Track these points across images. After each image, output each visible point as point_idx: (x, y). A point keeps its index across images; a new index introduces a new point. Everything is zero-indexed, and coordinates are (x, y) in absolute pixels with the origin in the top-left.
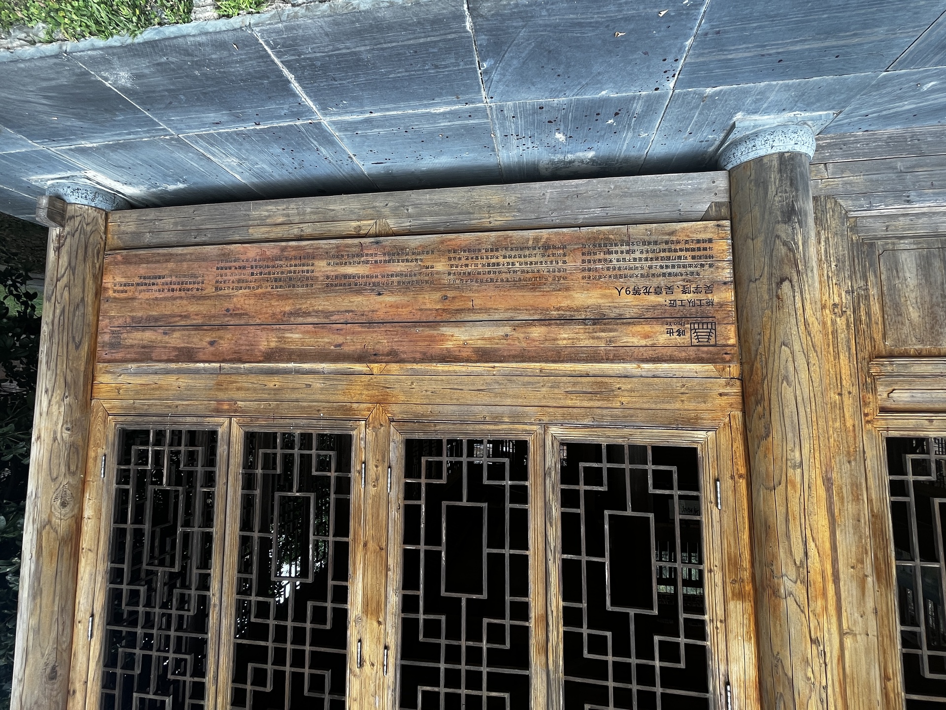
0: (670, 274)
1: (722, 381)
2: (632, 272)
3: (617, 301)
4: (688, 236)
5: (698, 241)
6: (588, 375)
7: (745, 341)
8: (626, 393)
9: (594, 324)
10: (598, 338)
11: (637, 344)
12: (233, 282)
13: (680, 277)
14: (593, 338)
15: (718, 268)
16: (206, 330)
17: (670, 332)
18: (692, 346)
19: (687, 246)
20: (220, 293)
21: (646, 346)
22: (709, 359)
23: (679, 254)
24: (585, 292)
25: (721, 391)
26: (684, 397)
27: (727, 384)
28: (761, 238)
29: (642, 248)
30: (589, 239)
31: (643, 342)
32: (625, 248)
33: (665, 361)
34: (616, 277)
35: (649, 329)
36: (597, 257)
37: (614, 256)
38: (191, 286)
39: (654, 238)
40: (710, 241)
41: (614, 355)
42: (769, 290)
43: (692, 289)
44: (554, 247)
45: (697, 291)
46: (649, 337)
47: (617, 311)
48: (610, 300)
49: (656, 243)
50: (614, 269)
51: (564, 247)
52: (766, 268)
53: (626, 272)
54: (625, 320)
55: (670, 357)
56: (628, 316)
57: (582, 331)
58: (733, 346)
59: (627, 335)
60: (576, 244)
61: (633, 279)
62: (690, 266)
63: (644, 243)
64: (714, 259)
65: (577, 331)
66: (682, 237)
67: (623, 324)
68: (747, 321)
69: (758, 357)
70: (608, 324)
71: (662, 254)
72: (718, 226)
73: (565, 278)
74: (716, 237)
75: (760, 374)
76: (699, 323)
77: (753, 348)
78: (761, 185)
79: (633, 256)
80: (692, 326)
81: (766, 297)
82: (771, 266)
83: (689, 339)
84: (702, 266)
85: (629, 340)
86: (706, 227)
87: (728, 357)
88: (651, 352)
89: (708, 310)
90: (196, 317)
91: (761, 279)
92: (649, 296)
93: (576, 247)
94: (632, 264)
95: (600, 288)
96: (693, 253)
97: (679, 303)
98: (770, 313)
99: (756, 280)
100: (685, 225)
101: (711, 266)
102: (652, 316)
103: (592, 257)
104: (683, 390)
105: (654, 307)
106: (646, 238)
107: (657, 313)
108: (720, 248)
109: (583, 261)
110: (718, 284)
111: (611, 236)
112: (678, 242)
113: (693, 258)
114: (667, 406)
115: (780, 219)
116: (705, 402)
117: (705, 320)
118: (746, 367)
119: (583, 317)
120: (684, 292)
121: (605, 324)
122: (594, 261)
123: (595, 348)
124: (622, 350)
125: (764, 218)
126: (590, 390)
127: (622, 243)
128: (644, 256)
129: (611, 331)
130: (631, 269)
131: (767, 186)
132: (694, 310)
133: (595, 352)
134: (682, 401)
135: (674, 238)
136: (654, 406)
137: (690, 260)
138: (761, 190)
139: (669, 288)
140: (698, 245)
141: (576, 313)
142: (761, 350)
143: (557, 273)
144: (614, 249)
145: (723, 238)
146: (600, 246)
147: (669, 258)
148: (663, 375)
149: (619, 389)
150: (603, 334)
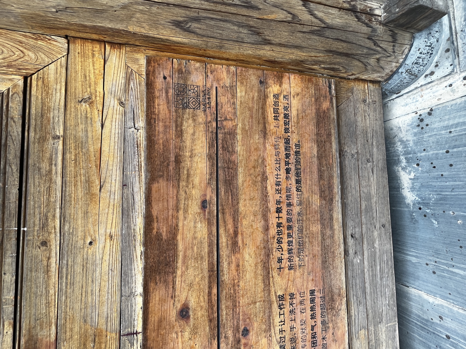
12: (292, 328)
16: (210, 293)
20: (275, 306)
38: (285, 246)
90: (233, 266)
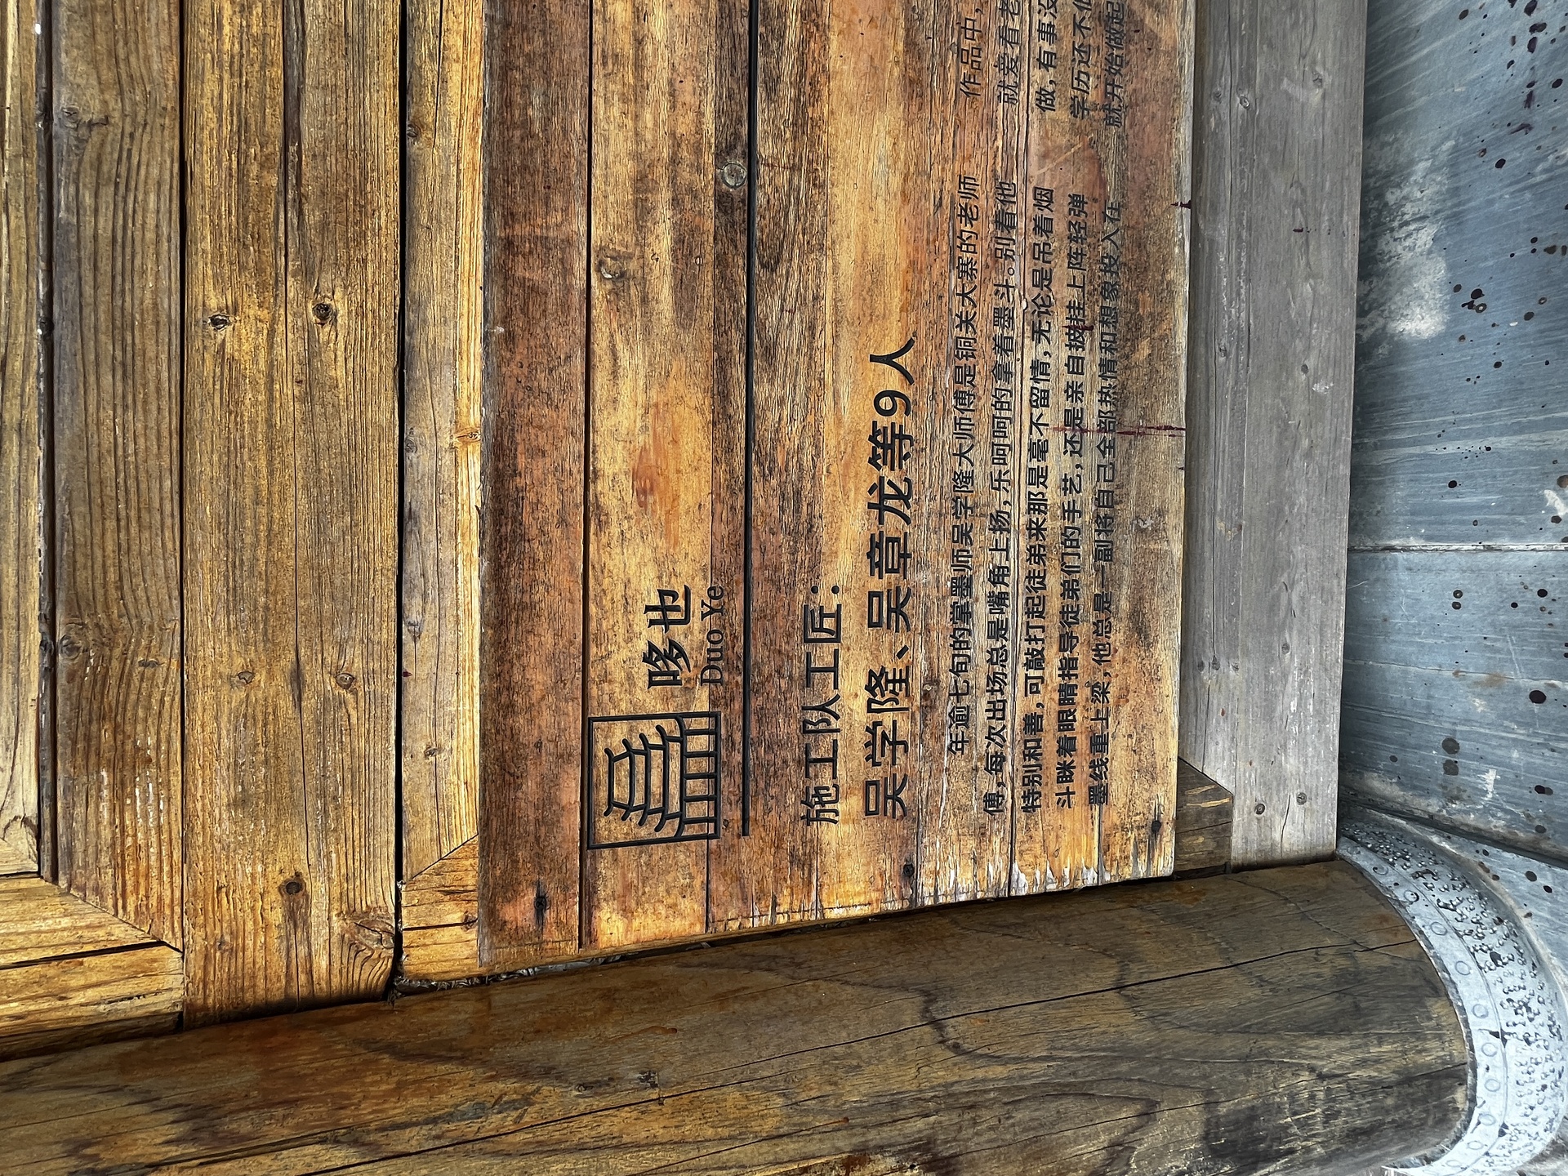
0: (963, 614)
1: (379, 890)
2: (983, 431)
3: (845, 344)
4: (1123, 697)
5: (1099, 743)
6: (407, 128)
7: (609, 995)
8: (289, 348)
9: (723, 201)
10: (642, 211)
11: (603, 422)
13: (946, 663)
14: (642, 183)
15: (982, 834)
17: (666, 610)
18: (588, 724)
19: (1082, 695)
21: (589, 476)
22: (512, 819)
23: (1053, 657)
24: (896, 182)
25: (317, 888)
26: (271, 686)
27: (362, 920)
28: (1132, 1028)
29: (1087, 486)
30: (1140, 245)
31: (612, 461)
32: (1092, 408)
33: (497, 580)
34: (964, 351)
35: (687, 500)
36: (1061, 271)
37: (1058, 352)
39: (1126, 545)
40: (1098, 795)
41: (533, 291)
42: (895, 1105)
43: (887, 719)
44: (1114, 68)
45: (880, 743)
46: (642, 493)
47: (792, 339)
48: (851, 305)
49: (1105, 553)
50: (1003, 346)
51: (1111, 115)
52: (999, 1071)
53: (985, 403)
54: (738, 373)
55: (522, 606)
56: (762, 392)
57: (684, 126)
58: (587, 932)
59: (658, 375)
60: (1121, 175)
61: (947, 434)
62: (997, 710)
63: (1107, 500)
64: (1021, 815)
65: (687, 96)
66: (1121, 673)
67: (722, 363)
68: (722, 999)
69: (509, 1087)
70: (723, 279)
71: (1054, 582)
72: (1156, 827)
73: (969, 89)
74: (1113, 816)
75: (396, 1111)
76: (712, 755)
77: (565, 1050)
78: (1348, 1000)
79: (1056, 442)
80: (703, 723)
81: (855, 1092)
82: (1014, 1095)
83: (625, 708)
84: (995, 763)
85: (625, 387)
86: (1151, 774)
87: (519, 912)
88: (551, 498)
89: (780, 800)
91: (940, 1053)
92: (862, 506)
93: (1110, 173)
94: (1020, 435)
95: (912, 264)
96: (1050, 723)
97: (823, 655)
98: (769, 1125)
99: (937, 1024)
100: (1170, 685)
101: (992, 802)
102: (758, 521)
103: (1058, 243)
104: (319, 681)
105: (806, 532)
106: (1126, 511)
107: (773, 544)
108: (1066, 838)
109: (1044, 197)
110: (905, 841)
111: (1144, 349)
112: (1101, 654)
113: (1032, 723)
114: (206, 587)
115: (1223, 1110)
116: (240, 803)
117: (729, 786)
118: (458, 1016)
119: (765, 149)
120: (875, 681)
121: (721, 261)
122: (1042, 253)
123: (579, 182)
124: (566, 339)
125: (1219, 1030)
126: (310, 133)
127: (1116, 398)
128: (1053, 495)
129: (684, 287)
130: (998, 429)
131: (1345, 1031)
132: (786, 728)
133: (554, 183)
134: (246, 677)
135: (1117, 637)
136: (206, 506)
137: (1020, 705)
138: (1325, 1004)
139: (898, 610)
140: (1082, 743)
141: (786, 110)
142: (553, 1098)
143: (994, 49)
144: (1092, 358)
145: (1104, 849)
146: (1108, 290)
147: (1035, 609)
148: (412, 568)
149: (325, 313)
150: (662, 242)
